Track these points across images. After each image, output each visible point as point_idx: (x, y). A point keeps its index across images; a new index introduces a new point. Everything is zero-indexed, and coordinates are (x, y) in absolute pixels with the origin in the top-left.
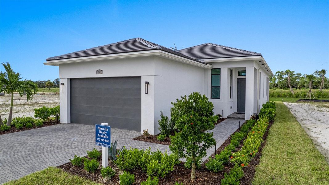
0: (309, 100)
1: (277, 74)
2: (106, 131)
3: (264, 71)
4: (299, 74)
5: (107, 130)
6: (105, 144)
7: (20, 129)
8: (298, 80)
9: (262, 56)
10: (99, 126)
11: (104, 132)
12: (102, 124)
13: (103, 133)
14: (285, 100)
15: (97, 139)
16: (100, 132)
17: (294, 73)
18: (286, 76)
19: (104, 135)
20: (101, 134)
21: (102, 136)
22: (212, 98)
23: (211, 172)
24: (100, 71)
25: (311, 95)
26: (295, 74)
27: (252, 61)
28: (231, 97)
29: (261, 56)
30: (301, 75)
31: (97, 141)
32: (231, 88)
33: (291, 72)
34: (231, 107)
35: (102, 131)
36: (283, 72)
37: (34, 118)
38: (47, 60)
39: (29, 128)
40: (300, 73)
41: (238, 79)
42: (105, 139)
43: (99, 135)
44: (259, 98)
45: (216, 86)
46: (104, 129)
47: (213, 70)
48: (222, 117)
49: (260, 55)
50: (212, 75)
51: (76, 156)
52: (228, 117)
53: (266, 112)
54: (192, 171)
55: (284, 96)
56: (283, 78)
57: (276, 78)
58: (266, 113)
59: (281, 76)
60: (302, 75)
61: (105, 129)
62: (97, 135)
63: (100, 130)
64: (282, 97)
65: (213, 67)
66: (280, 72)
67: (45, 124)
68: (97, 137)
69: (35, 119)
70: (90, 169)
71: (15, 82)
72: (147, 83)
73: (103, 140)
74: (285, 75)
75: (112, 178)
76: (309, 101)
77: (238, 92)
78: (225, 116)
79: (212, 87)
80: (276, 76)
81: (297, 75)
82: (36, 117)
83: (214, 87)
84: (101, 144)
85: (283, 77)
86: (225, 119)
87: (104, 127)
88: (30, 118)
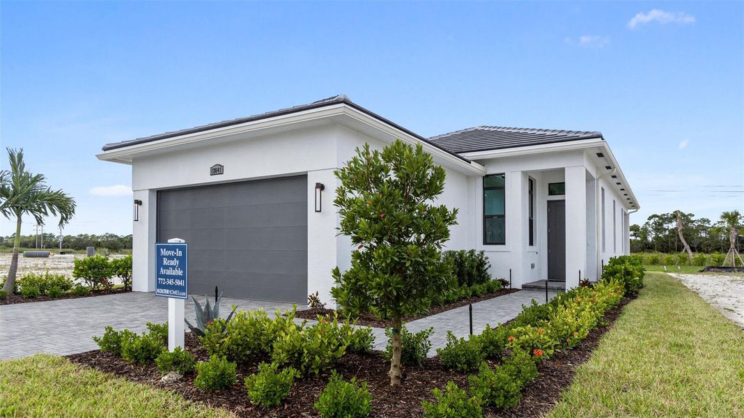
0: (730, 270)
1: (652, 221)
2: (178, 258)
3: (614, 191)
4: (704, 220)
5: (179, 253)
6: (175, 292)
7: (32, 297)
8: (703, 235)
9: (603, 139)
10: (163, 247)
11: (173, 260)
12: (169, 241)
13: (173, 263)
14: (670, 270)
15: (158, 281)
16: (165, 262)
17: (692, 219)
18: (673, 225)
19: (174, 267)
20: (167, 267)
21: (169, 272)
22: (485, 243)
23: (451, 370)
24: (217, 167)
25: (736, 260)
26: (694, 221)
27: (578, 152)
28: (531, 243)
29: (600, 139)
30: (708, 221)
31: (159, 286)
32: (531, 222)
33: (683, 215)
34: (533, 266)
35: (170, 258)
36: (664, 215)
37: (73, 279)
38: (105, 149)
39: (55, 296)
40: (705, 217)
41: (548, 201)
42: (175, 277)
43: (163, 271)
44: (601, 249)
45: (495, 216)
46: (173, 252)
47: (487, 177)
48: (509, 287)
49: (600, 136)
50: (485, 189)
51: (110, 329)
52: (525, 287)
53: (616, 273)
54: (393, 357)
55: (668, 261)
56: (665, 230)
57: (650, 229)
58: (618, 275)
59: (661, 224)
60: (712, 223)
61: (176, 252)
62: (158, 270)
63: (166, 257)
64: (663, 265)
65: (486, 170)
66: (658, 216)
67: (97, 293)
68: (159, 275)
69: (74, 282)
70: (136, 357)
71: (28, 192)
72: (321, 187)
73: (170, 282)
74: (671, 222)
75: (185, 376)
76: (730, 272)
77: (548, 233)
78: (517, 283)
79: (485, 218)
80: (649, 225)
81: (700, 223)
82: (78, 276)
83: (491, 217)
84: (167, 291)
85: (665, 226)
86: (518, 290)
87: (173, 248)
88: (61, 279)
